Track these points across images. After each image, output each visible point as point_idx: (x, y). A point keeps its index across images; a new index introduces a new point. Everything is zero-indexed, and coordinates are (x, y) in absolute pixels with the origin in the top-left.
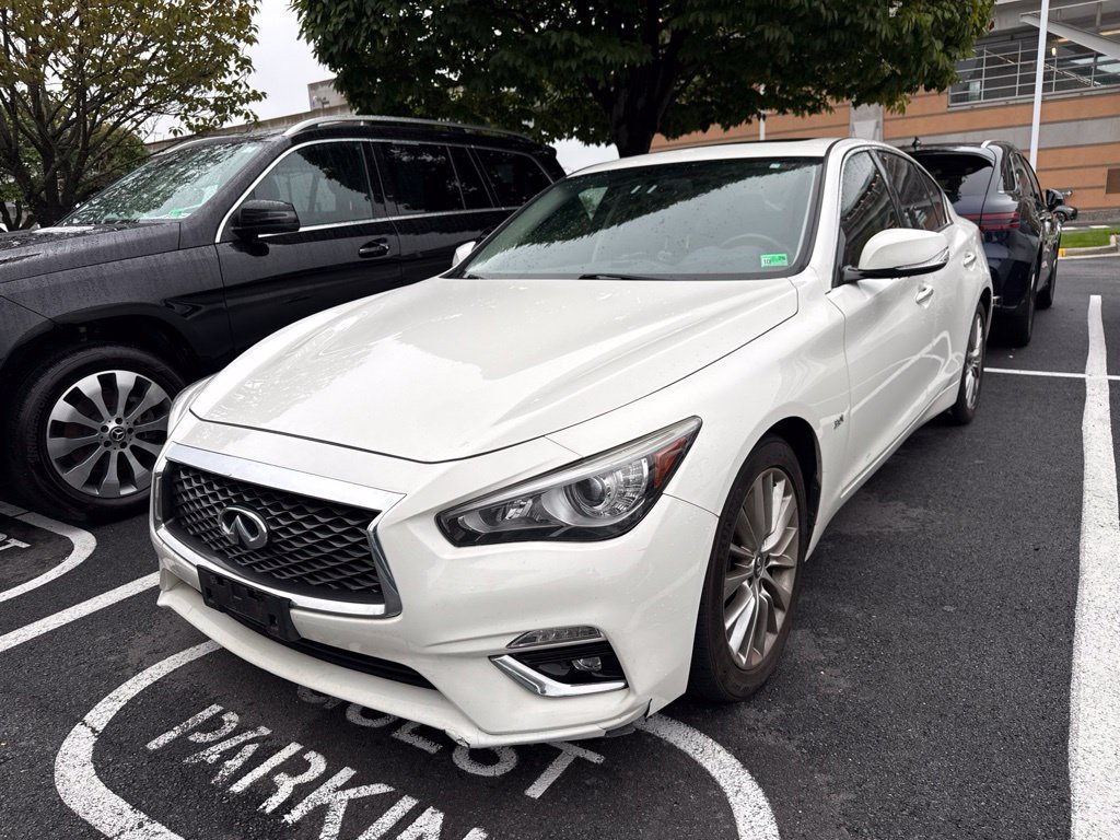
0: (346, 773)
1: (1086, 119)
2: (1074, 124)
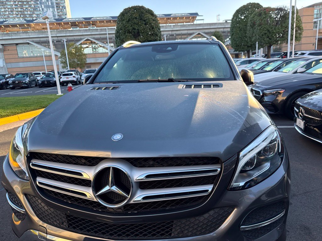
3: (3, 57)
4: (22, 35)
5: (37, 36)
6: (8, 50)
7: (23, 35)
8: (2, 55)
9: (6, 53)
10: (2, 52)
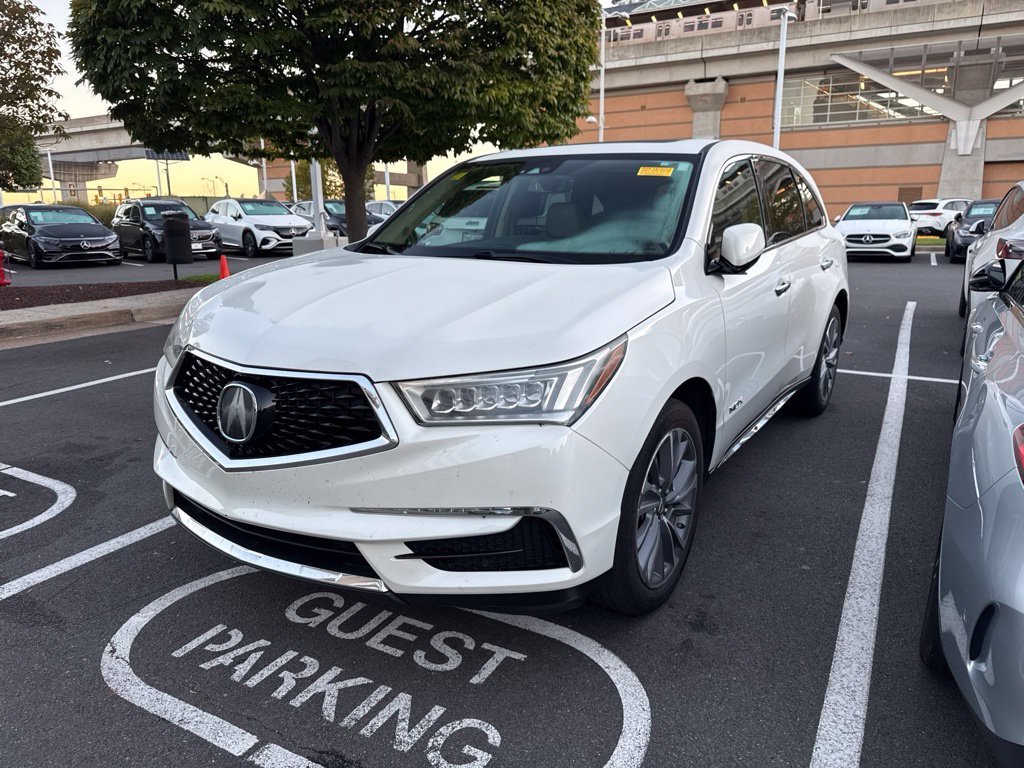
0: (335, 671)
1: (882, 145)
2: (873, 148)
3: (715, 130)
4: (818, 32)
5: (886, 32)
6: (743, 100)
7: (826, 29)
8: (715, 119)
9: (730, 113)
10: (717, 110)
